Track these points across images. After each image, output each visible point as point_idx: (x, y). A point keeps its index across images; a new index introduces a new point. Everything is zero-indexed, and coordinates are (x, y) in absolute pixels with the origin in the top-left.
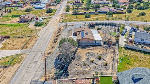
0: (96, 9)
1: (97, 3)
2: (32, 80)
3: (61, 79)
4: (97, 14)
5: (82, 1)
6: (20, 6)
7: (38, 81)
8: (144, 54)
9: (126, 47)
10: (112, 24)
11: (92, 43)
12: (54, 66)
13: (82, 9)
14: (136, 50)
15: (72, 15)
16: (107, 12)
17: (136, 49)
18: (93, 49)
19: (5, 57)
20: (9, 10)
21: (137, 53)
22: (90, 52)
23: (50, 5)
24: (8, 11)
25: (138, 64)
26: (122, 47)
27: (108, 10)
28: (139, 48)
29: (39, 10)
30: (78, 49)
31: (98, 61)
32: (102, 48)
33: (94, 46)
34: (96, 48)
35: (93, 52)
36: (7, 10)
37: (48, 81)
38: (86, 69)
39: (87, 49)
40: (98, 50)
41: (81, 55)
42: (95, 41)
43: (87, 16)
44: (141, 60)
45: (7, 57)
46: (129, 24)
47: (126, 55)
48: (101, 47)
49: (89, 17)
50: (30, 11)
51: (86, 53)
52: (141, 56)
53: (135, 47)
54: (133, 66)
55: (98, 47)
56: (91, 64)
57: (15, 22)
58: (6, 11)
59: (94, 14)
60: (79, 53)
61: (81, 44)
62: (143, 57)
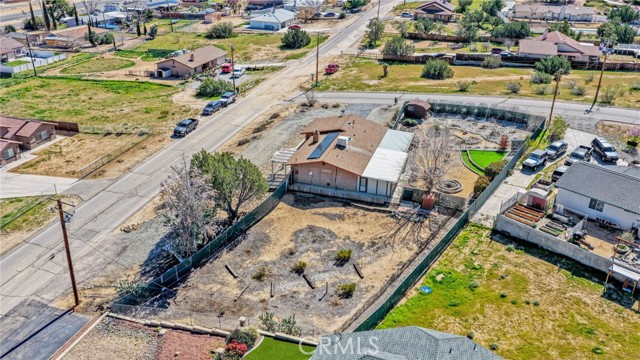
0: (500, 43)
1: (528, 15)
2: (26, 300)
3: (120, 316)
4: (491, 67)
5: (460, 3)
6: (201, 17)
7: (46, 306)
8: (573, 274)
9: (499, 228)
10: (509, 115)
11: (348, 190)
12: (146, 258)
13: (439, 40)
14: (542, 248)
15: (377, 62)
16: (539, 60)
17: (543, 243)
18: (341, 218)
19: (8, 199)
20: (149, 31)
21: (534, 266)
22: (323, 226)
23: (318, 15)
24: (145, 31)
25: (501, 318)
26: (481, 227)
27: (553, 51)
28: (558, 242)
29: (262, 35)
30: (279, 206)
31: (325, 271)
32: (384, 215)
33: (350, 205)
34: (355, 214)
35: (332, 229)
36: (142, 30)
37: (78, 314)
38: (250, 297)
39: (313, 211)
40: (359, 223)
41: (271, 234)
42: (364, 181)
43: (432, 72)
44: (528, 303)
45: (12, 201)
46: (593, 123)
47: (476, 264)
48: (379, 211)
49: (439, 76)
50: (224, 37)
51: (299, 228)
52: (546, 280)
53: (537, 235)
54: (466, 321)
55: (368, 210)
56: (287, 277)
57: (138, 74)
58: (139, 34)
59: (479, 66)
60: (270, 223)
61: (296, 188)
62: (555, 287)
